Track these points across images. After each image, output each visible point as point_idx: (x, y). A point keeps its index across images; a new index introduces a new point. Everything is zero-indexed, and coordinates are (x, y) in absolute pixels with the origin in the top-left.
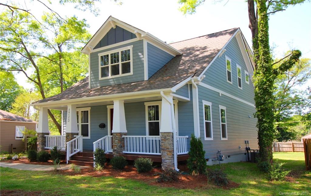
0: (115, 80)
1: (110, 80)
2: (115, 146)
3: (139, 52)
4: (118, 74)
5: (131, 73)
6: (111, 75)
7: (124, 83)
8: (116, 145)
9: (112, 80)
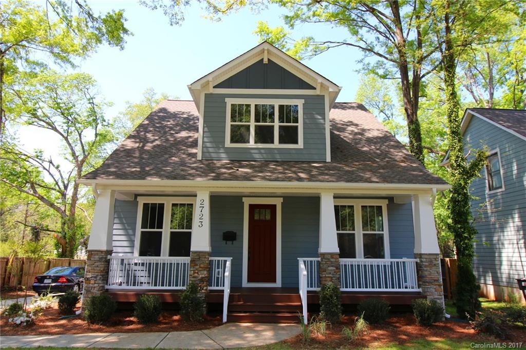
0: (263, 151)
1: (253, 151)
2: (329, 279)
3: (317, 114)
4: (272, 142)
5: (300, 145)
6: (256, 142)
7: (283, 160)
8: (330, 275)
9: (256, 151)
